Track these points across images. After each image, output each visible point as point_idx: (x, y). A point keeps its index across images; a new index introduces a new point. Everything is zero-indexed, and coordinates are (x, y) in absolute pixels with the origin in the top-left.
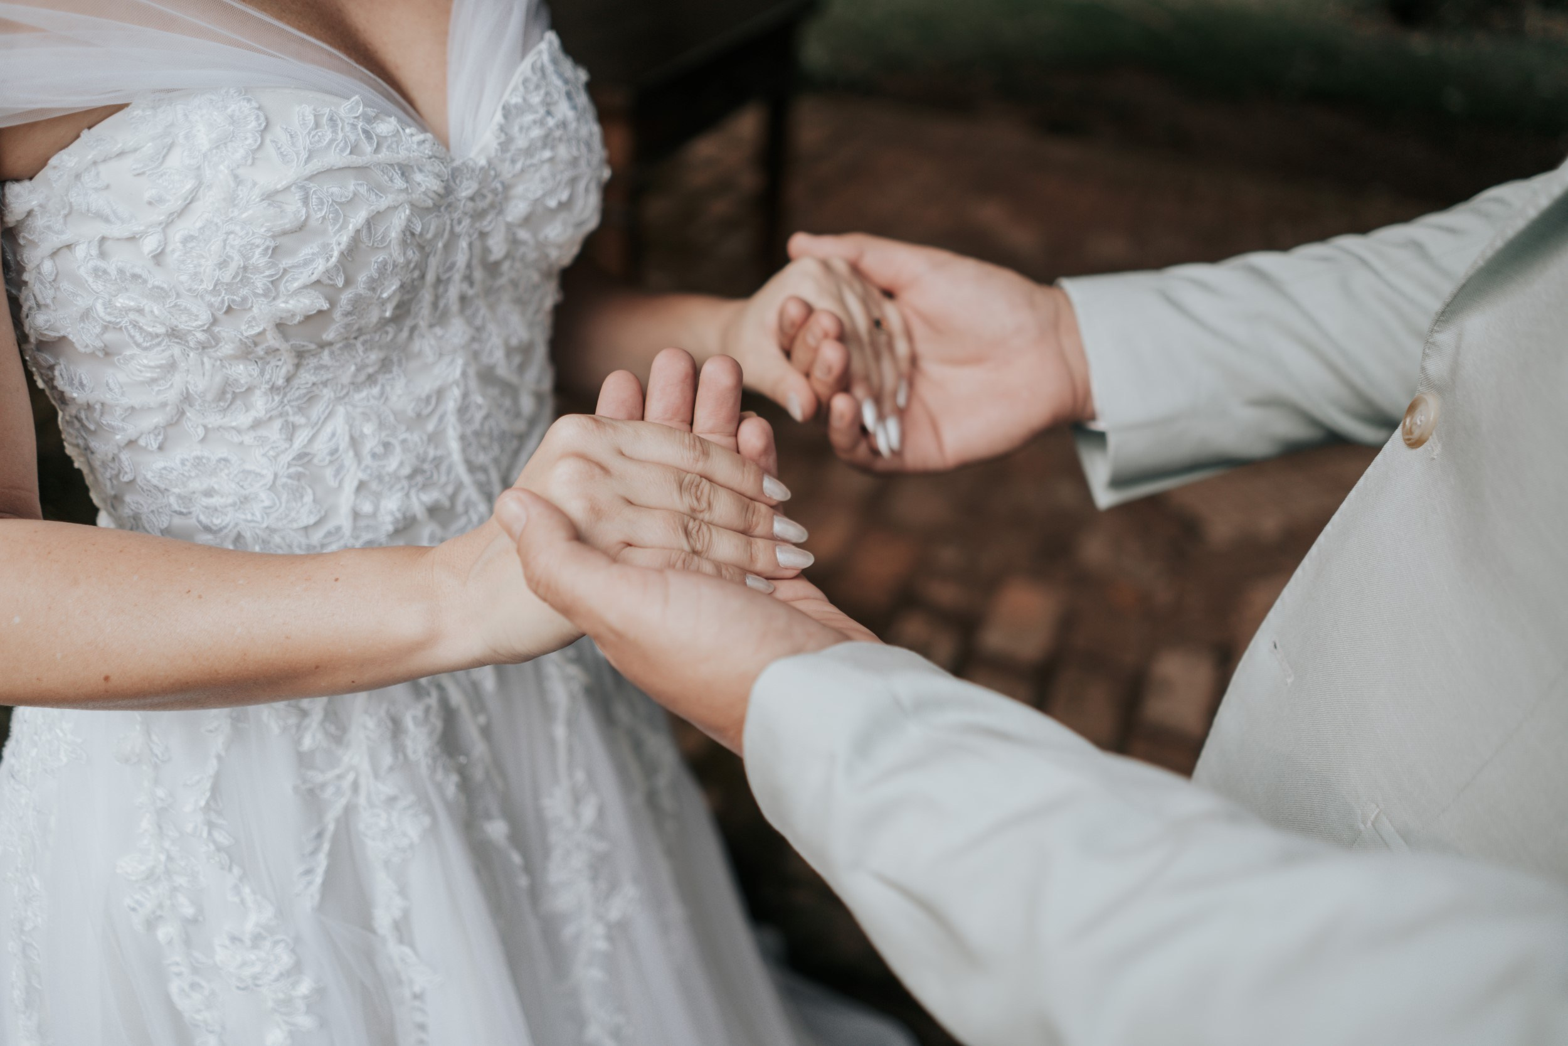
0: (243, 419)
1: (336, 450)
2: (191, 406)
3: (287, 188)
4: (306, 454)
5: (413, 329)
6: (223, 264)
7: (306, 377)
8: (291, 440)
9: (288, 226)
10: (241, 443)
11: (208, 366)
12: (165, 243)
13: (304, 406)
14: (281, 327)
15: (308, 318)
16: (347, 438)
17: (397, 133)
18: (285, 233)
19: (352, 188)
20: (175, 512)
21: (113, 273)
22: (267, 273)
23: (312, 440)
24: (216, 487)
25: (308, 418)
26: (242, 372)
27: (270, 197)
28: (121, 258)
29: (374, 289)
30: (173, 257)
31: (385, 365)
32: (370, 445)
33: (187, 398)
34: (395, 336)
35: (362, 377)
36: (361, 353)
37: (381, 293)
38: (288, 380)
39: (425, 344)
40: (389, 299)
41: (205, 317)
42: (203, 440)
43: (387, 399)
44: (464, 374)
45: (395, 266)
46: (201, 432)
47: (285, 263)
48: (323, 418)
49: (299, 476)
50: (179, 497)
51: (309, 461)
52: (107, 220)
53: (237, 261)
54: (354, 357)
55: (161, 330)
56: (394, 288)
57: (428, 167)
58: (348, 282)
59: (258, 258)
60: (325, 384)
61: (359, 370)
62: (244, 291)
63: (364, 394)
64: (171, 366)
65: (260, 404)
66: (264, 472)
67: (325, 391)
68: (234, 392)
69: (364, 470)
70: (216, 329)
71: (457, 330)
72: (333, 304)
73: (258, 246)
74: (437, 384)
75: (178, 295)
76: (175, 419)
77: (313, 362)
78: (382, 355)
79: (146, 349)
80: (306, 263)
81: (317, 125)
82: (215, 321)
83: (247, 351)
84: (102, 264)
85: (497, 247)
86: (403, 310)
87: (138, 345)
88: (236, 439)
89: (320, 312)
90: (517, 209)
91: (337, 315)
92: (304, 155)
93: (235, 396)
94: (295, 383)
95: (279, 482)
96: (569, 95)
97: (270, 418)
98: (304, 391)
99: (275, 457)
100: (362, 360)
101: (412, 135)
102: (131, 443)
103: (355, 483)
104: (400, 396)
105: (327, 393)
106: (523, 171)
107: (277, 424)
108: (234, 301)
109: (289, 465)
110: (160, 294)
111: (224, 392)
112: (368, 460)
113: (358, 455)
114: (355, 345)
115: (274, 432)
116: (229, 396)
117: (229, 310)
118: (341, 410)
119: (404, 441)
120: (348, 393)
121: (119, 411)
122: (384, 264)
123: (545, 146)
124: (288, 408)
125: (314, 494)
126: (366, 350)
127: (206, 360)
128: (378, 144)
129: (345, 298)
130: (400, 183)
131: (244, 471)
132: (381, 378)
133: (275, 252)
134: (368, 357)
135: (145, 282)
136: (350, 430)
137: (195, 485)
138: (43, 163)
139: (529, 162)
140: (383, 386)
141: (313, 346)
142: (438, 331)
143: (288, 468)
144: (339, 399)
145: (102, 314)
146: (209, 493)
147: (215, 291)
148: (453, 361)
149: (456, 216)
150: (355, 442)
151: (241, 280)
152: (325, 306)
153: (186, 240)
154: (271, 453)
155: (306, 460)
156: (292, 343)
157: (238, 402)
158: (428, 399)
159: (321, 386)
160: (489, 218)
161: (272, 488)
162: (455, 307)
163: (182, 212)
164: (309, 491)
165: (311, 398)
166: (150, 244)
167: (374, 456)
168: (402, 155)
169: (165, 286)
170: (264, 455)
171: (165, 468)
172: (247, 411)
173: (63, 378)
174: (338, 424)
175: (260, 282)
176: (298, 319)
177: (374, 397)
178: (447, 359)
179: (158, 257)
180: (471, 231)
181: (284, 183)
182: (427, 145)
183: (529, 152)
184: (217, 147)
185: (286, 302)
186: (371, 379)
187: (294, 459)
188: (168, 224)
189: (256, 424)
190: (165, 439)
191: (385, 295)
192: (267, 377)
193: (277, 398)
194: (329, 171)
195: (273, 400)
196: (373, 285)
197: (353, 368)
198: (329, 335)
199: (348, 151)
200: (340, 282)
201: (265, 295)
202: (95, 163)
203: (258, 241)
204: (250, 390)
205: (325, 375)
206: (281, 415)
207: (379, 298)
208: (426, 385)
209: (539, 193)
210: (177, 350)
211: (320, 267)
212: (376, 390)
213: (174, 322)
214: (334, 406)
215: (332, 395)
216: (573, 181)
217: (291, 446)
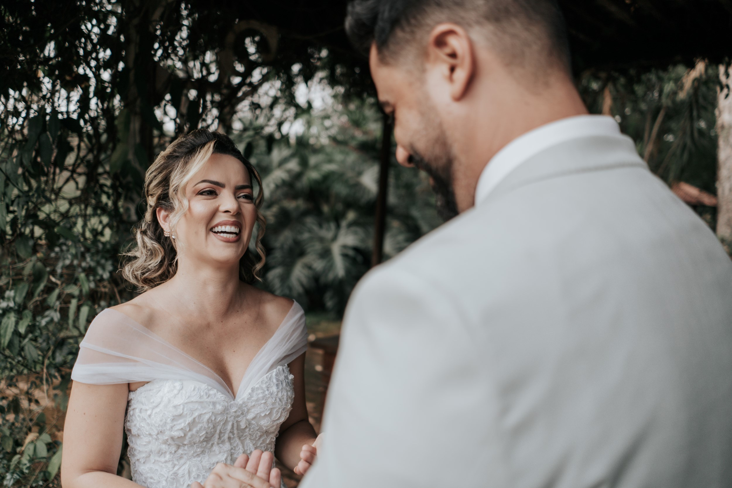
0: (163, 459)
1: (184, 474)
2: (152, 453)
3: (180, 405)
4: (176, 473)
5: (212, 445)
6: (161, 421)
7: (180, 451)
8: (174, 468)
9: (177, 414)
10: (162, 466)
11: (157, 444)
12: (152, 413)
13: (179, 459)
14: (172, 438)
15: (178, 438)
16: (187, 471)
17: (215, 394)
18: (176, 416)
19: (196, 407)
20: (143, 481)
21: (141, 417)
22: (170, 425)
23: (179, 469)
24: (153, 477)
25: (179, 463)
26: (164, 447)
27: (175, 407)
28: (143, 415)
29: (197, 433)
30: (153, 416)
31: (203, 452)
32: (193, 474)
33: (151, 451)
34: (207, 445)
35: (195, 455)
36: (196, 448)
37: (200, 434)
38: (175, 452)
39: (216, 448)
40: (202, 436)
41: (156, 432)
42: (154, 463)
43: (202, 462)
44: (226, 459)
45: (205, 428)
46: (153, 461)
47: (175, 423)
48: (183, 464)
49: (174, 479)
50: (145, 477)
51: (177, 475)
52: (143, 405)
53: (164, 421)
54: (193, 449)
55: (147, 433)
56: (203, 433)
57: (222, 403)
58: (190, 430)
59: (169, 421)
60: (185, 454)
61: (194, 453)
62: (165, 428)
63: (195, 459)
64: (149, 442)
65: (168, 456)
66: (165, 475)
67: (185, 456)
68: (162, 452)
69: (190, 481)
70: (158, 436)
71: (227, 446)
72: (185, 435)
73: (169, 418)
74: (217, 460)
75: (152, 426)
76: (149, 456)
77: (182, 448)
78: (202, 449)
79: (145, 437)
80: (180, 424)
81: (194, 390)
82: (158, 434)
83: (165, 442)
84: (140, 414)
85: (243, 425)
86: (208, 439)
87: (143, 435)
88: (161, 464)
89: (181, 437)
90: (250, 416)
91: (187, 438)
92: (187, 397)
93: (162, 453)
94: (177, 453)
95: (169, 479)
96: (277, 385)
97: (169, 461)
98: (179, 455)
99: (169, 472)
100: (196, 450)
101: (219, 395)
102: (138, 460)
103: (187, 485)
104: (206, 462)
105: (185, 457)
106: (254, 405)
107: (171, 463)
108: (162, 430)
109: (171, 475)
110: (148, 424)
111: (159, 451)
112: (192, 478)
113: (189, 476)
114: (194, 446)
115: (170, 465)
116: (161, 453)
117: (161, 432)
118: (188, 462)
119: (204, 475)
120: (191, 458)
121: (137, 451)
122: (202, 427)
123: (263, 399)
124: (174, 459)
125: (176, 484)
126: (197, 448)
127: (157, 442)
128: (209, 396)
129: (189, 434)
130: (211, 407)
131: (161, 474)
132: (201, 456)
133: (173, 420)
134: (197, 450)
135: (146, 421)
136: (189, 469)
137: (149, 475)
138: (137, 390)
139: (257, 403)
140: (202, 458)
141: (181, 444)
142: (221, 445)
143: (171, 476)
144: (188, 459)
145: (138, 426)
146: (151, 478)
147: (159, 427)
148: (223, 455)
149: (229, 416)
150: (189, 473)
151: (164, 425)
152: (183, 435)
153: (156, 413)
154: (168, 471)
155: (176, 474)
156: (175, 442)
157: (163, 455)
158: (214, 464)
159: (184, 455)
160: (240, 418)
161: (166, 480)
162: (227, 440)
163: (157, 406)
164: (175, 484)
165: (181, 458)
166: (149, 412)
167: (194, 478)
168: (215, 400)
169: (150, 423)
170: (166, 471)
171: (143, 469)
172: (165, 457)
173: (130, 439)
174: (186, 466)
175: (168, 427)
176: (176, 437)
177: (198, 461)
178: (222, 454)
179: (150, 416)
180: (234, 420)
181: (179, 404)
182: (223, 398)
183: (257, 400)
184: (169, 393)
185: (174, 433)
186: (198, 455)
187: (173, 473)
188: (153, 409)
189: (166, 462)
190: (146, 461)
191: (201, 435)
192: (170, 450)
193: (172, 456)
194: (192, 402)
195: (171, 456)
196: (197, 432)
197: (192, 452)
198: (185, 443)
199: (199, 397)
200: (188, 430)
201: (169, 430)
202: (145, 391)
203: (169, 417)
204: (166, 452)
205: (185, 452)
206: (172, 461)
207: (199, 435)
208: (214, 460)
209: (259, 412)
210: (151, 439)
211: (183, 425)
212: (199, 459)
213: (150, 432)
214: (187, 461)
215: (186, 458)
216: (272, 409)
217: (173, 470)
